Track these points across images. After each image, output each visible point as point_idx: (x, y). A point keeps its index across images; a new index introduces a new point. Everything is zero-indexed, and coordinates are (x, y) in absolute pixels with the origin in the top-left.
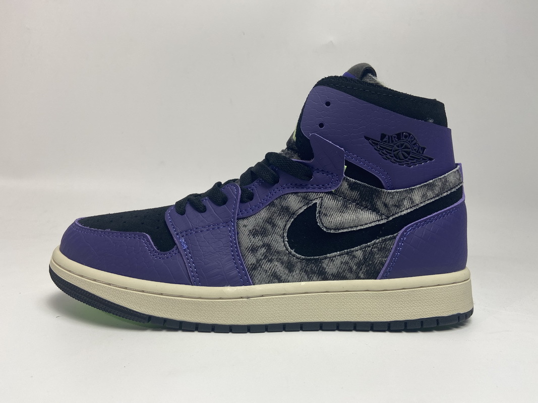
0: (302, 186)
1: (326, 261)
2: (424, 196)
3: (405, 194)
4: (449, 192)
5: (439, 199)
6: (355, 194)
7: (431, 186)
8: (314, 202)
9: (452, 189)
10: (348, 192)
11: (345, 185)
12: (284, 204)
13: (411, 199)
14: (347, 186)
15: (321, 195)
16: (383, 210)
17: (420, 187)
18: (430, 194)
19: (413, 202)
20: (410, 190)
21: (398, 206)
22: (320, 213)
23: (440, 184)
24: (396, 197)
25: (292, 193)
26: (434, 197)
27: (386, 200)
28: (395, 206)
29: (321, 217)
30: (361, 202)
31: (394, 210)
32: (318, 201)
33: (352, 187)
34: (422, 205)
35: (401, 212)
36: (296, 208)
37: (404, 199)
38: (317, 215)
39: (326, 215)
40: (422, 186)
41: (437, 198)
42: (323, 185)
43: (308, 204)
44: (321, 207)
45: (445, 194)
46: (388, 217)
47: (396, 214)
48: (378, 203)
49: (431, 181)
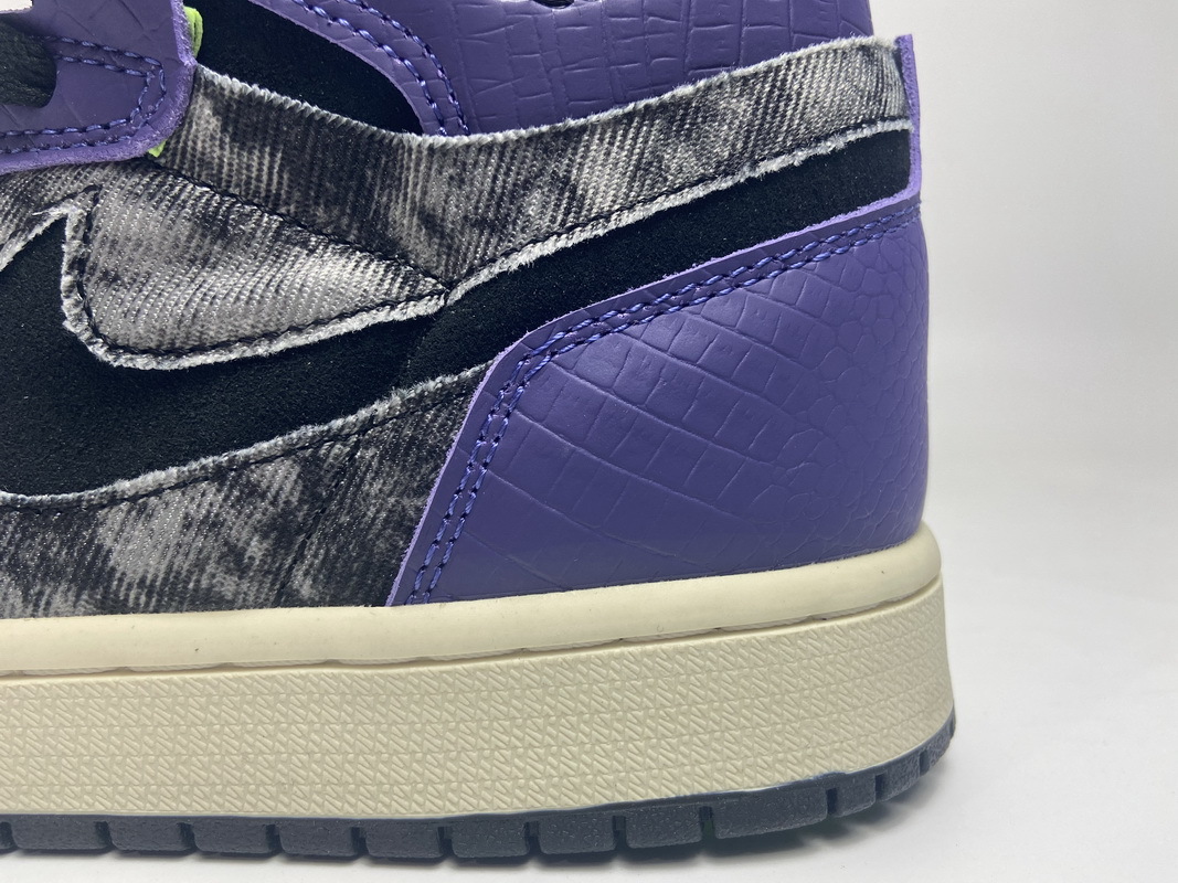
1: (116, 516)
2: (646, 171)
3: (530, 161)
4: (801, 156)
6: (262, 165)
7: (683, 121)
8: (55, 213)
10: (226, 156)
11: (206, 117)
13: (564, 184)
14: (215, 123)
15: (96, 176)
16: (421, 247)
17: (617, 121)
18: (680, 158)
19: (576, 201)
20: (556, 134)
21: (497, 222)
22: (82, 272)
23: (743, 106)
24: (483, 178)
26: (702, 180)
27: (424, 193)
28: (481, 224)
29: (90, 289)
30: (304, 206)
31: (474, 243)
32: (73, 211)
33: (241, 121)
35: (507, 255)
37: (527, 185)
38: (66, 280)
39: (111, 279)
40: (630, 116)
41: (725, 184)
42: (106, 126)
43: (30, 223)
44: (86, 240)
45: (774, 165)
46: (451, 285)
47: (484, 264)
48: (396, 213)
49: (685, 90)
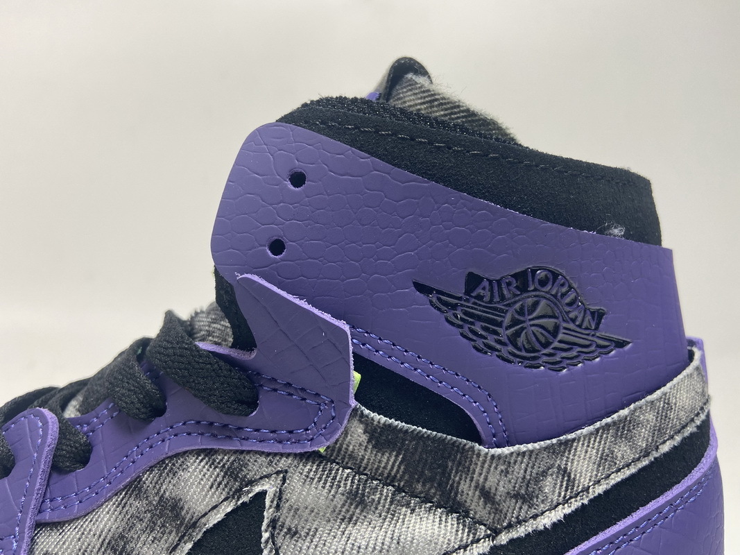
0: (227, 432)
2: (606, 459)
3: (545, 460)
4: (678, 438)
5: (652, 463)
6: (389, 461)
7: (623, 429)
8: (257, 489)
9: (684, 427)
10: (368, 455)
11: (358, 434)
12: (169, 488)
13: (565, 472)
14: (364, 438)
15: (283, 463)
16: (479, 508)
17: (591, 434)
18: (623, 451)
19: (571, 482)
20: (560, 444)
21: (526, 496)
22: (274, 528)
23: (651, 416)
24: (518, 470)
25: (198, 453)
26: (635, 461)
27: (486, 479)
28: (517, 496)
29: (279, 541)
30: (409, 483)
31: (513, 509)
32: (269, 487)
33: (381, 439)
34: (600, 490)
35: (535, 517)
36: (202, 508)
37: (544, 474)
38: (266, 535)
39: (293, 533)
40: (597, 430)
41: (645, 462)
42: (291, 432)
43: (239, 493)
44: (278, 507)
45: (665, 448)
46: (496, 532)
47: (519, 522)
48: (464, 486)
49: (624, 412)
